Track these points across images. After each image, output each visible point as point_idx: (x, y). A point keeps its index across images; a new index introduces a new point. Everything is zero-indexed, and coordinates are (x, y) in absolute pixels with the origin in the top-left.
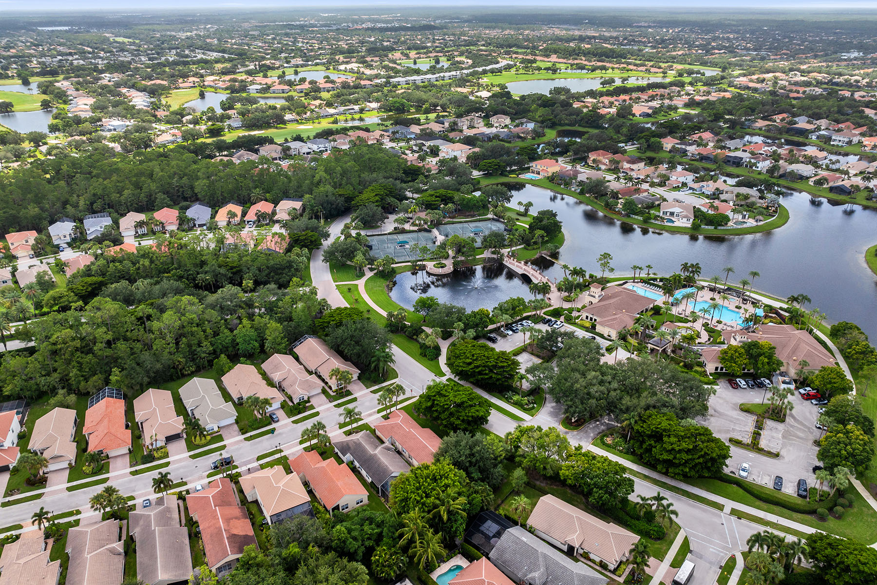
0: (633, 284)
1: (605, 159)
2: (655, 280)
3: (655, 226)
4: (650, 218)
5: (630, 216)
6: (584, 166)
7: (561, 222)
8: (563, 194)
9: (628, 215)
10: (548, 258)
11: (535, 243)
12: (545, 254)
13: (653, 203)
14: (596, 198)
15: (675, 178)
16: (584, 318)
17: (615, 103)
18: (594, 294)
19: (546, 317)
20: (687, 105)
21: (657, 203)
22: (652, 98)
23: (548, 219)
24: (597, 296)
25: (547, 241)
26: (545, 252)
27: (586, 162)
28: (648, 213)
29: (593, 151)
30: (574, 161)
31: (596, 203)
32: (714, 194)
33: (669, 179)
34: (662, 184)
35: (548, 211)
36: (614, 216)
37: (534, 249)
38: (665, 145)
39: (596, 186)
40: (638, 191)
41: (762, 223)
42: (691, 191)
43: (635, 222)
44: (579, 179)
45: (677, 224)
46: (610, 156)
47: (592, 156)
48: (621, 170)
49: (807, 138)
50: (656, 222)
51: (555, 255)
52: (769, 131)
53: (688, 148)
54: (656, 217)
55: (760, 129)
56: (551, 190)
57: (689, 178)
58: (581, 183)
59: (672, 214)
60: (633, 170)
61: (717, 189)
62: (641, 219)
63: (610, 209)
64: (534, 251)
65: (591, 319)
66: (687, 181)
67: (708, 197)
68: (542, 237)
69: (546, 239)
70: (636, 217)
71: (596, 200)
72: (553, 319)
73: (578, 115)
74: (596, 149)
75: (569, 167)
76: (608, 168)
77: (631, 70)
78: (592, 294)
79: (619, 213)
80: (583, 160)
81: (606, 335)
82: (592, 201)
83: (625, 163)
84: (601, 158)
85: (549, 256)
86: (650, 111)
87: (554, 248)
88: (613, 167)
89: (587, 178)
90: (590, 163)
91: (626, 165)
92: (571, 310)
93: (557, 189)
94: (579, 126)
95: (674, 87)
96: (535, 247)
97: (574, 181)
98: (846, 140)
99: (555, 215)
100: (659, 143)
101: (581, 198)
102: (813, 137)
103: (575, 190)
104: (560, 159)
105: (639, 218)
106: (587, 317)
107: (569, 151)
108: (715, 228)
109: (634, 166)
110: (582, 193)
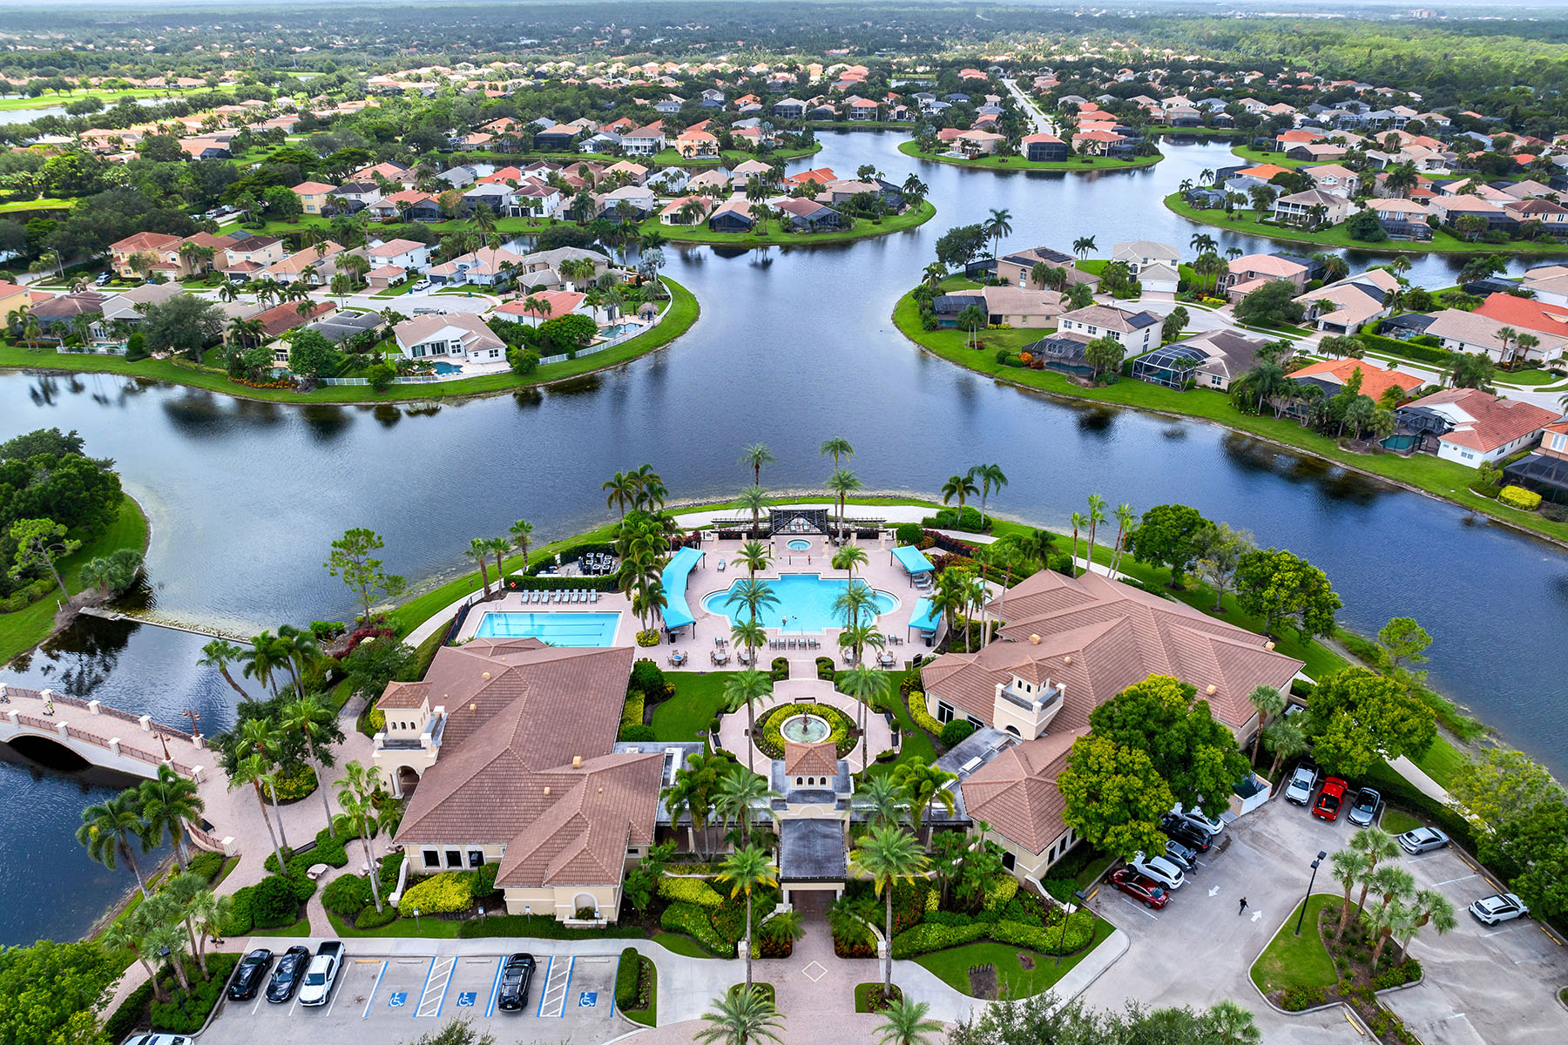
0: (491, 607)
1: (168, 253)
2: (548, 564)
3: (414, 393)
4: (389, 375)
5: (324, 385)
6: (107, 283)
7: (108, 463)
8: (71, 373)
9: (316, 383)
10: (110, 615)
11: (30, 574)
12: (89, 601)
13: (371, 333)
14: (191, 357)
15: (385, 261)
16: (421, 866)
17: (126, 140)
18: (408, 734)
19: (231, 946)
20: (298, 129)
21: (380, 329)
22: (212, 125)
23: (51, 465)
24: (425, 738)
25: (76, 551)
26: (86, 593)
27: (110, 272)
28: (377, 361)
29: (118, 239)
30: (67, 277)
31: (198, 372)
32: (499, 280)
33: (368, 269)
34: (358, 284)
35: (38, 437)
36: (275, 397)
37: (32, 599)
38: (305, 202)
39: (178, 320)
40: (308, 309)
41: (657, 320)
42: (439, 286)
43: (345, 396)
44: (109, 316)
45: (469, 371)
46: (177, 241)
47: (122, 253)
48: (227, 273)
49: (578, 152)
50: (412, 381)
51: (135, 595)
52: (499, 149)
53: (365, 198)
54: (405, 368)
55: (480, 148)
56: (27, 371)
57: (417, 255)
58: (121, 327)
59: (439, 348)
60: (257, 265)
61: (505, 265)
62: (364, 382)
63: (254, 377)
64: (37, 609)
65: (454, 858)
66: (415, 265)
67: (488, 290)
68: (54, 542)
69: (71, 545)
70: (345, 381)
71: (193, 365)
72: (279, 945)
73: (33, 170)
74: (124, 233)
75: (61, 292)
76: (182, 274)
77: (132, 86)
78: (399, 734)
79: (285, 383)
80: (100, 267)
81: (567, 918)
82: (182, 370)
83: (229, 253)
84: (149, 252)
85: (112, 605)
86: (226, 146)
87: (119, 569)
88: (198, 270)
89: (138, 307)
90: (124, 270)
91: (235, 258)
92: (331, 846)
93: (47, 360)
94: (47, 196)
95: (251, 102)
96: (36, 588)
97: (95, 325)
98: (648, 144)
99: (72, 444)
100: (291, 195)
101: (141, 368)
102: (587, 147)
103: (112, 350)
104: (22, 280)
105: (355, 381)
106: (431, 858)
107: (42, 252)
108: (571, 357)
109: (257, 256)
110: (138, 352)
